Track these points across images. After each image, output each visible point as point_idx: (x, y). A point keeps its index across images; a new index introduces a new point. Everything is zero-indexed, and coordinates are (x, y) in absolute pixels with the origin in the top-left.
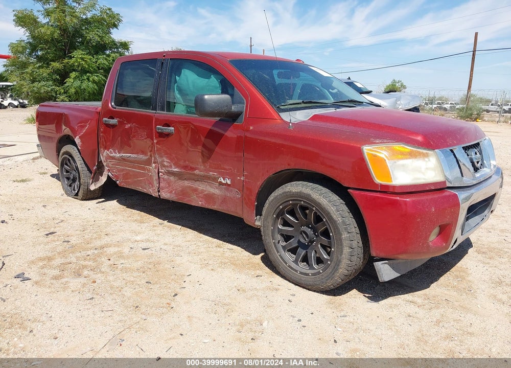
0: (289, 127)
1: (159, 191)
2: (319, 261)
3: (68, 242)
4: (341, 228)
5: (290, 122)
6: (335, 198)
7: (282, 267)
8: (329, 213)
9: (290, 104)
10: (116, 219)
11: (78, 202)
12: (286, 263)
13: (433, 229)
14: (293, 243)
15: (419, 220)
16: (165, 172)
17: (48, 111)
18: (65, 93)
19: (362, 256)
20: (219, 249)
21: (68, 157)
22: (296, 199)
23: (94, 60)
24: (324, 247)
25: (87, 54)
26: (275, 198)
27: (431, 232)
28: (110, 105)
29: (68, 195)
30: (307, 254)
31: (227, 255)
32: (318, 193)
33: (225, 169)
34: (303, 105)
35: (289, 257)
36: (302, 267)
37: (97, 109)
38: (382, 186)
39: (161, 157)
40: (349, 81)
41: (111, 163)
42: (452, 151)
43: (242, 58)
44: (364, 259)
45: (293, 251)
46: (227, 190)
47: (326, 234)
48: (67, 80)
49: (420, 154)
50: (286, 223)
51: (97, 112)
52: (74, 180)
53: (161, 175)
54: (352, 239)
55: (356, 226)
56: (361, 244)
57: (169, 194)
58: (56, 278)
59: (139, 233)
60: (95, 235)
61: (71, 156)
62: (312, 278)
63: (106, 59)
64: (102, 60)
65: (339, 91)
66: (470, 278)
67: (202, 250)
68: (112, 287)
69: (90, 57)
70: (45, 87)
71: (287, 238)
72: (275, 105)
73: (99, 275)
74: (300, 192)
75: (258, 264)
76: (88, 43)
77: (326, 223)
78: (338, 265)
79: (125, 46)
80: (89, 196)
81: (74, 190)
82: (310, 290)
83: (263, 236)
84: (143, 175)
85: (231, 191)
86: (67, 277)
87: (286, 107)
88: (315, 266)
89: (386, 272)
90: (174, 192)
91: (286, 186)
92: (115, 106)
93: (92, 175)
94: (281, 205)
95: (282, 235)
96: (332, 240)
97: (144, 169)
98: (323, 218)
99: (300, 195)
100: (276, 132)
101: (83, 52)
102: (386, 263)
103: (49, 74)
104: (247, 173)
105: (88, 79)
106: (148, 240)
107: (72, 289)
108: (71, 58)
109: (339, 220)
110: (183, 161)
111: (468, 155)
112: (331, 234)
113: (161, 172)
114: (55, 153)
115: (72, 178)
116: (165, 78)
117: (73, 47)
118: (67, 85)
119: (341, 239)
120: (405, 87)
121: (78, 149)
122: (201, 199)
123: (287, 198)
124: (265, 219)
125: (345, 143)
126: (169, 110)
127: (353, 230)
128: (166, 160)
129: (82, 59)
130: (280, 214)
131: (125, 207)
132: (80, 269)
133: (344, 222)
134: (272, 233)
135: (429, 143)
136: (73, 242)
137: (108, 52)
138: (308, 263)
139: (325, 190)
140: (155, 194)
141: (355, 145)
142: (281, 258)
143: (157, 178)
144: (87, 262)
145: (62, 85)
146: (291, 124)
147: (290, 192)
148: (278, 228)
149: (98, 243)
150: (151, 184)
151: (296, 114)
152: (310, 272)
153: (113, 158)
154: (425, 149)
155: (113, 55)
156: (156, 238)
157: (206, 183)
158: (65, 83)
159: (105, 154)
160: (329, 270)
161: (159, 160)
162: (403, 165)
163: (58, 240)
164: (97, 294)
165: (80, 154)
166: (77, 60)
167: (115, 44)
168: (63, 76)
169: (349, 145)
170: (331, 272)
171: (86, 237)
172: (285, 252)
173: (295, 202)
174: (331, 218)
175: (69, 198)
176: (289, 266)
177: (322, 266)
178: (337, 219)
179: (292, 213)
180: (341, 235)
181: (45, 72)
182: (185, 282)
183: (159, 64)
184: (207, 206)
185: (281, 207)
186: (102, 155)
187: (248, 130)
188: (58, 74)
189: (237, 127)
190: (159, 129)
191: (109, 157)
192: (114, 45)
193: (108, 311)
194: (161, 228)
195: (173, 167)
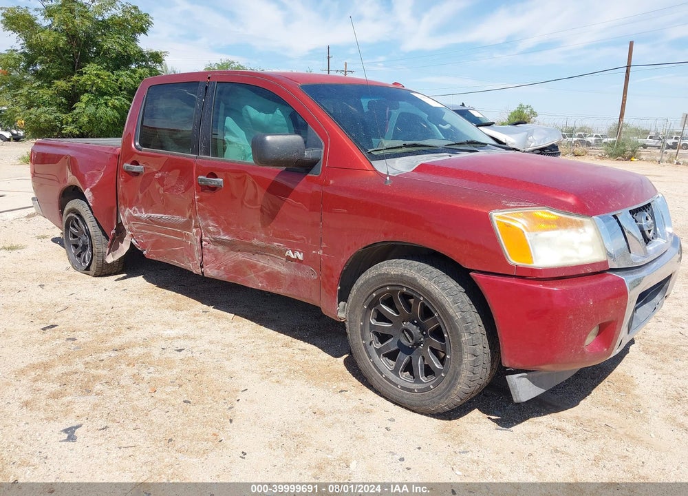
0: (386, 182)
1: (202, 267)
2: (428, 371)
3: (74, 339)
4: (461, 327)
5: (387, 175)
6: (452, 283)
7: (376, 378)
8: (443, 305)
9: (387, 149)
10: (141, 303)
11: (90, 280)
12: (382, 374)
13: (591, 330)
14: (391, 344)
15: (571, 317)
16: (211, 240)
17: (47, 152)
18: (73, 122)
19: (488, 365)
20: (286, 350)
21: (75, 216)
22: (395, 284)
23: (114, 78)
24: (435, 352)
25: (104, 69)
26: (366, 282)
27: (587, 334)
28: (133, 146)
29: (76, 269)
30: (411, 360)
31: (298, 359)
32: (427, 277)
33: (294, 239)
34: (405, 149)
35: (386, 365)
36: (404, 378)
37: (115, 150)
38: (518, 268)
39: (205, 219)
40: (463, 108)
41: (136, 226)
42: (615, 217)
43: (318, 83)
44: (492, 369)
45: (392, 356)
46: (298, 268)
47: (438, 333)
48: (77, 104)
49: (572, 223)
50: (381, 317)
51: (115, 155)
52: (84, 248)
53: (205, 245)
54: (475, 342)
55: (481, 323)
56: (488, 350)
57: (216, 272)
58: (54, 396)
59: (175, 325)
60: (112, 329)
61: (79, 215)
62: (418, 396)
63: (131, 76)
64: (124, 77)
65: (452, 127)
66: (637, 392)
67: (263, 351)
68: (134, 409)
69: (109, 73)
70: (47, 114)
71: (383, 338)
72: (366, 150)
73: (117, 391)
74: (402, 275)
75: (342, 372)
76: (105, 54)
77: (439, 320)
78: (456, 379)
79: (157, 58)
80: (105, 271)
81: (84, 262)
82: (415, 412)
83: (349, 335)
84: (180, 244)
85: (304, 269)
86: (71, 394)
87: (381, 152)
88: (423, 379)
89: (523, 388)
90: (223, 268)
91: (381, 266)
92: (140, 147)
93: (109, 242)
94: (374, 292)
95: (376, 333)
96: (447, 342)
97: (181, 235)
98: (433, 312)
99: (401, 278)
100: (368, 189)
101: (99, 67)
102: (523, 377)
103: (51, 97)
104: (327, 245)
105: (106, 104)
106: (186, 337)
107: (78, 413)
108: (82, 74)
109: (457, 316)
110: (235, 225)
111: (636, 222)
112: (446, 335)
113: (205, 241)
114: (57, 211)
115: (81, 245)
116: (210, 109)
117: (86, 60)
118: (76, 111)
119: (460, 343)
120: (535, 114)
121: (89, 206)
122: (261, 279)
123: (383, 282)
124: (352, 311)
125: (465, 207)
126: (216, 154)
127: (478, 329)
128: (211, 224)
129: (98, 76)
130: (373, 304)
131: (154, 286)
132: (89, 381)
133: (463, 319)
134: (362, 331)
135: (585, 206)
136: (82, 340)
137: (133, 67)
138: (412, 373)
139: (437, 272)
140: (197, 271)
141: (480, 210)
142: (375, 365)
143: (199, 247)
144: (100, 371)
145: (70, 112)
146: (388, 178)
147: (387, 274)
148: (370, 323)
149: (117, 341)
150: (191, 256)
151: (394, 163)
152: (415, 386)
153: (138, 219)
154: (579, 216)
155: (140, 70)
156: (197, 333)
157: (268, 258)
158: (75, 109)
159: (126, 214)
160: (443, 386)
161: (202, 223)
162: (548, 239)
163: (59, 337)
164: (114, 421)
165: (92, 213)
166: (90, 78)
167: (143, 56)
168: (72, 98)
169: (472, 210)
170: (446, 389)
171: (100, 332)
172: (380, 357)
173: (394, 288)
174: (445, 312)
175: (77, 272)
176: (386, 378)
177: (431, 378)
178: (454, 315)
179: (390, 302)
180: (460, 337)
181: (46, 94)
182: (238, 400)
183: (202, 89)
184: (269, 289)
185: (374, 295)
186: (123, 215)
187: (327, 184)
188: (65, 97)
189: (312, 180)
190: (202, 180)
191: (131, 218)
192: (141, 57)
193: (128, 447)
194: (204, 317)
195: (222, 233)
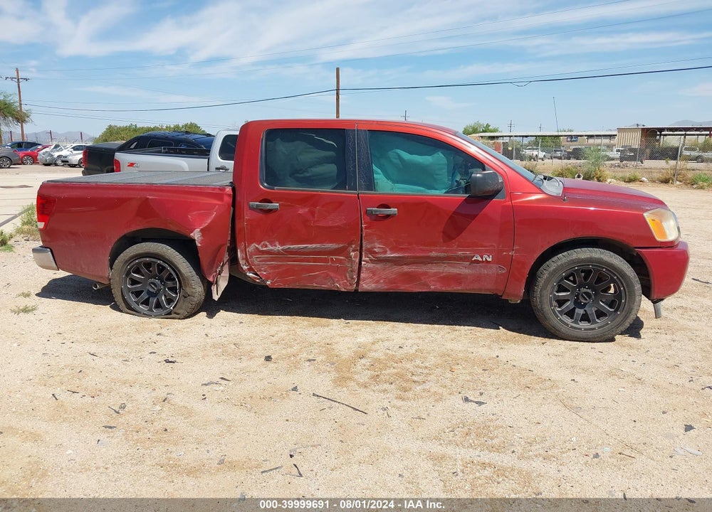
0: (564, 201)
1: (357, 283)
8: (623, 271)
12: (568, 325)
16: (372, 260)
22: (584, 264)
33: (483, 246)
39: (371, 243)
46: (485, 267)
50: (562, 289)
51: (228, 195)
53: (364, 264)
57: (373, 285)
84: (322, 268)
85: (491, 268)
88: (598, 320)
90: (382, 281)
92: (268, 186)
96: (623, 293)
98: (613, 276)
104: (519, 247)
112: (622, 289)
113: (364, 261)
122: (433, 283)
125: (628, 212)
128: (378, 245)
134: (551, 301)
141: (638, 213)
142: (562, 321)
146: (566, 198)
148: (555, 294)
153: (265, 252)
161: (367, 246)
172: (562, 315)
174: (624, 275)
176: (571, 327)
177: (604, 318)
178: (630, 275)
195: (388, 252)
